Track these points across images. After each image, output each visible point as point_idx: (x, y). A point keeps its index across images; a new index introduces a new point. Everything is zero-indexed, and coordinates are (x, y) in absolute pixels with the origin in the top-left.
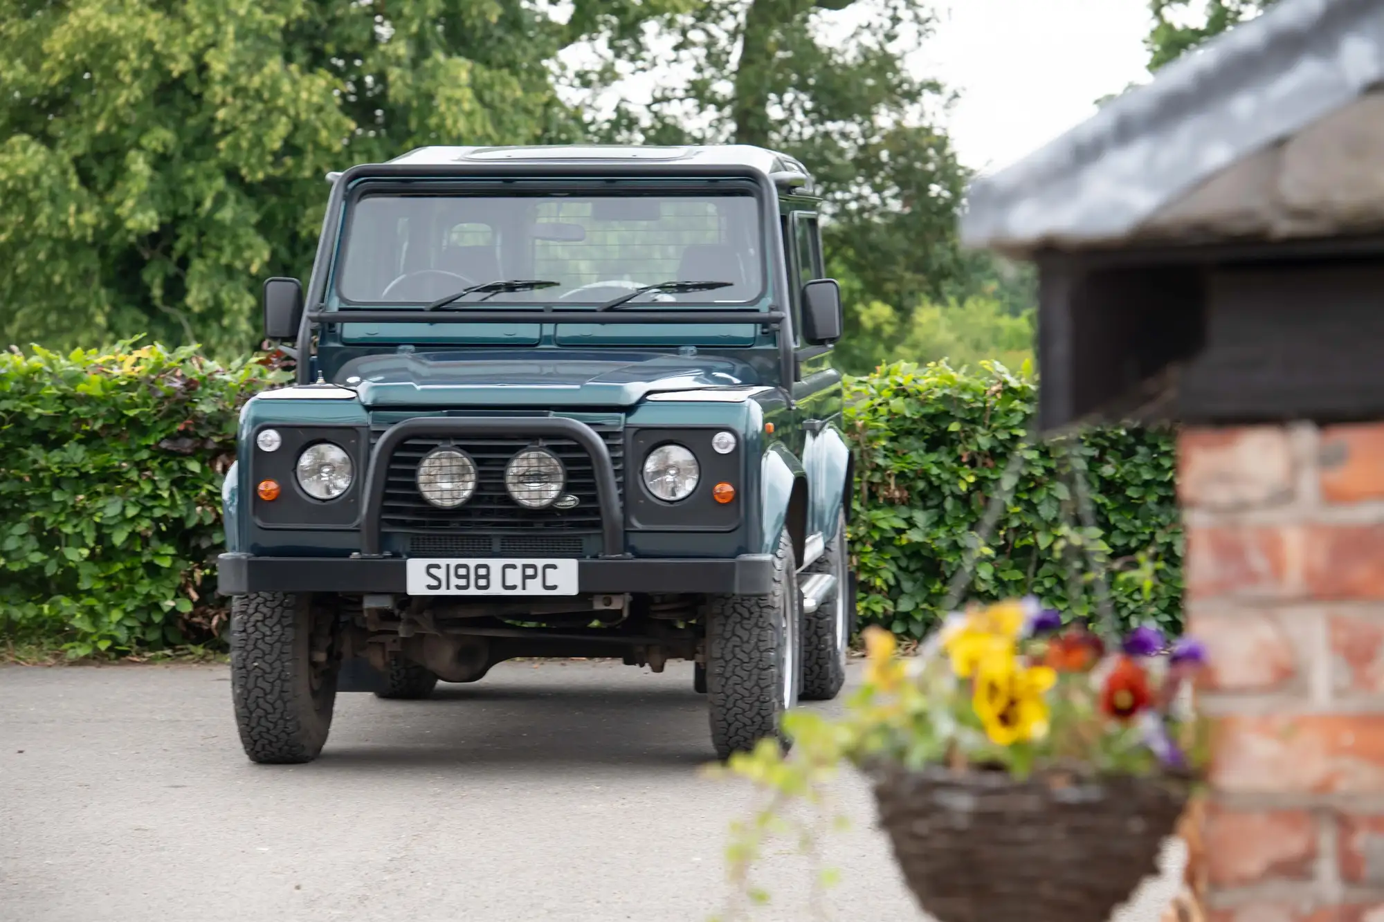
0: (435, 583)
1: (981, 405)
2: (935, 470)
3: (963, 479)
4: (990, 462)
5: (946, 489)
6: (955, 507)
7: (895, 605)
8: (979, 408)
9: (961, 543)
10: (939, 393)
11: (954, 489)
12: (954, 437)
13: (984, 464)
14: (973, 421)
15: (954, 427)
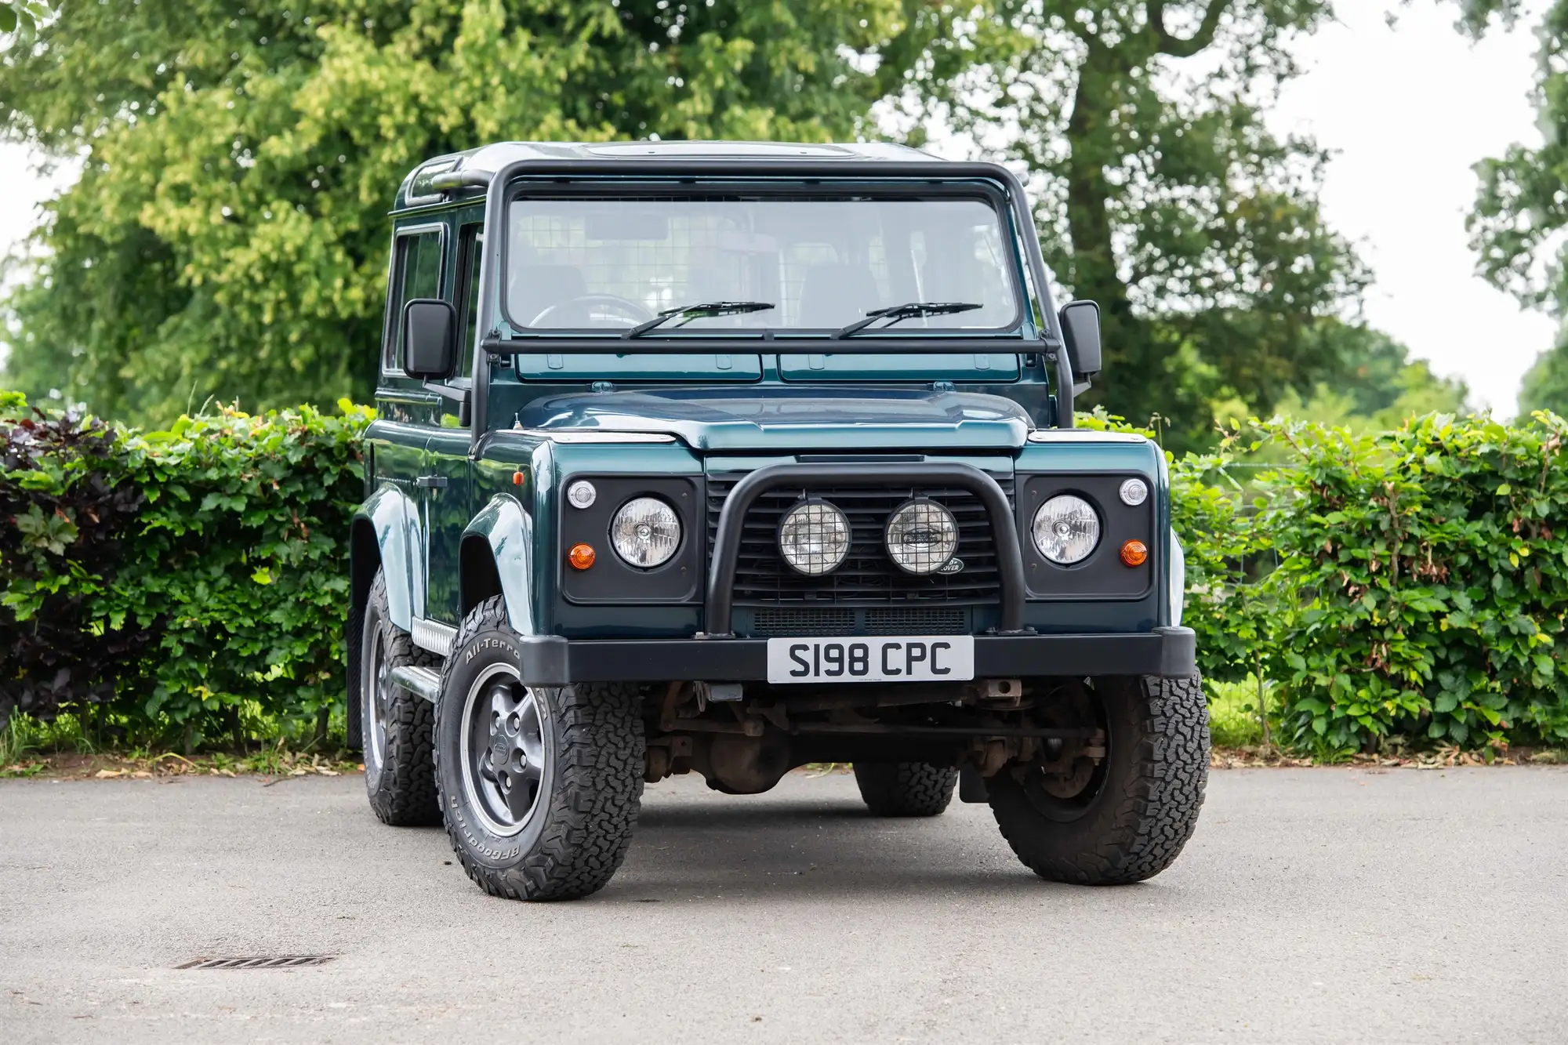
0: (800, 668)
1: (1536, 462)
2: (1481, 542)
3: (1516, 552)
4: (1547, 534)
5: (1494, 565)
6: (1504, 584)
7: (1433, 705)
8: (1533, 468)
9: (1514, 630)
10: (1485, 449)
11: (1503, 563)
12: (1502, 502)
13: (1539, 534)
14: (1525, 483)
15: (1503, 490)
